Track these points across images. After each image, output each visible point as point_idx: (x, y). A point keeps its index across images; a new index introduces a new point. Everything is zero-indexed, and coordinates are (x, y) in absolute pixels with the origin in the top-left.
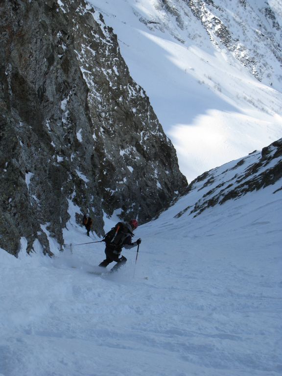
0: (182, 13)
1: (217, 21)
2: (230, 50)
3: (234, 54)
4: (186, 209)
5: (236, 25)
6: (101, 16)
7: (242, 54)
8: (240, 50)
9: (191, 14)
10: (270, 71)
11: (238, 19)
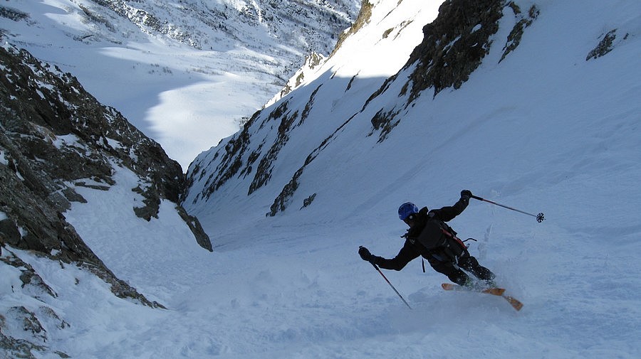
0: (108, 18)
1: (142, 13)
2: (164, 34)
3: (168, 35)
4: (197, 197)
5: (160, 10)
6: (57, 67)
7: (176, 32)
8: (173, 30)
9: (117, 15)
10: (205, 37)
11: (159, 4)
